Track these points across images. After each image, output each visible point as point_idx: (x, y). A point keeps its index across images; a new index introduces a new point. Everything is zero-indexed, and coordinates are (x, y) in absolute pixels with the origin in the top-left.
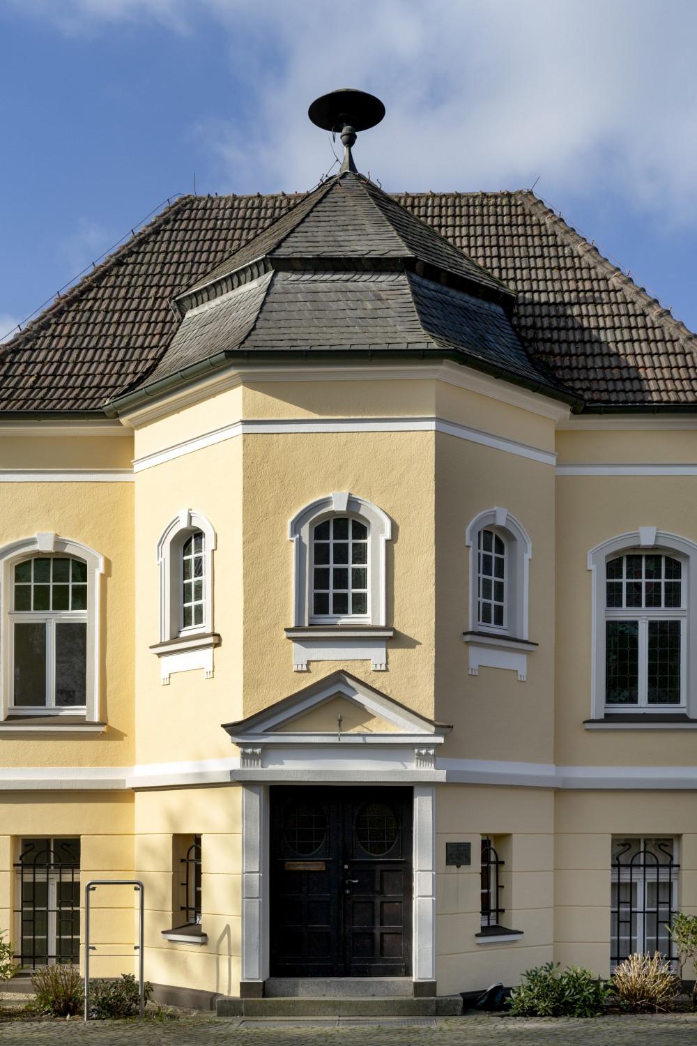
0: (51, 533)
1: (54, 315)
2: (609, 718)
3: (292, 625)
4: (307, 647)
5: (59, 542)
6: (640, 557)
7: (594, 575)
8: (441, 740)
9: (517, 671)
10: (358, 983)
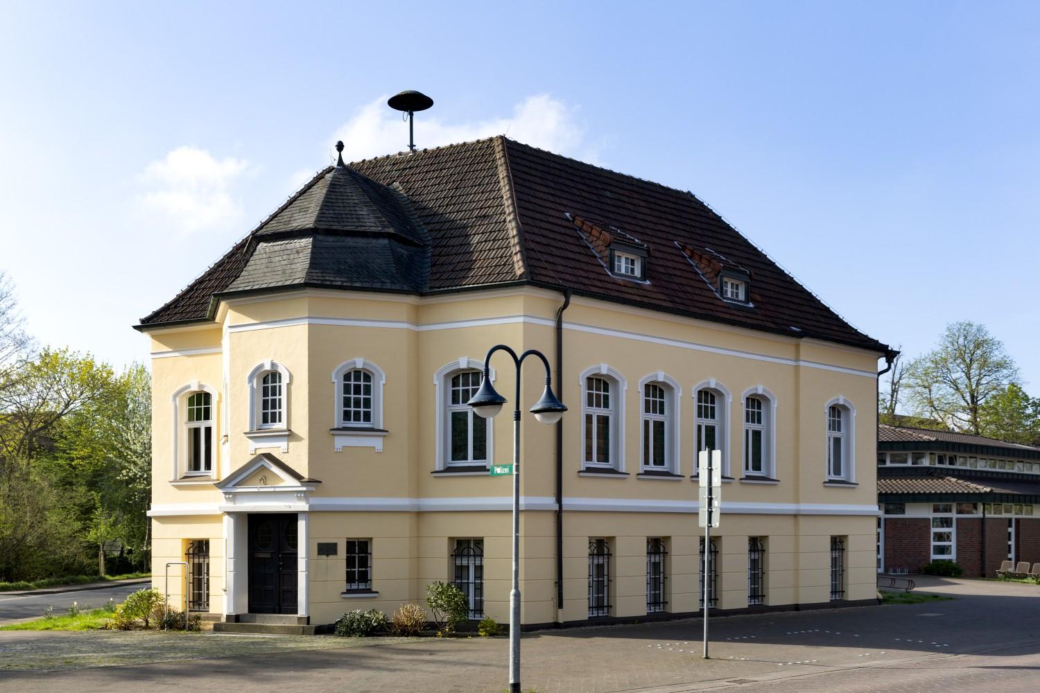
0: (197, 382)
1: (228, 258)
2: (449, 470)
3: (248, 430)
4: (256, 442)
5: (200, 386)
6: (469, 374)
7: (437, 388)
8: (304, 489)
9: (374, 447)
10: (278, 617)
